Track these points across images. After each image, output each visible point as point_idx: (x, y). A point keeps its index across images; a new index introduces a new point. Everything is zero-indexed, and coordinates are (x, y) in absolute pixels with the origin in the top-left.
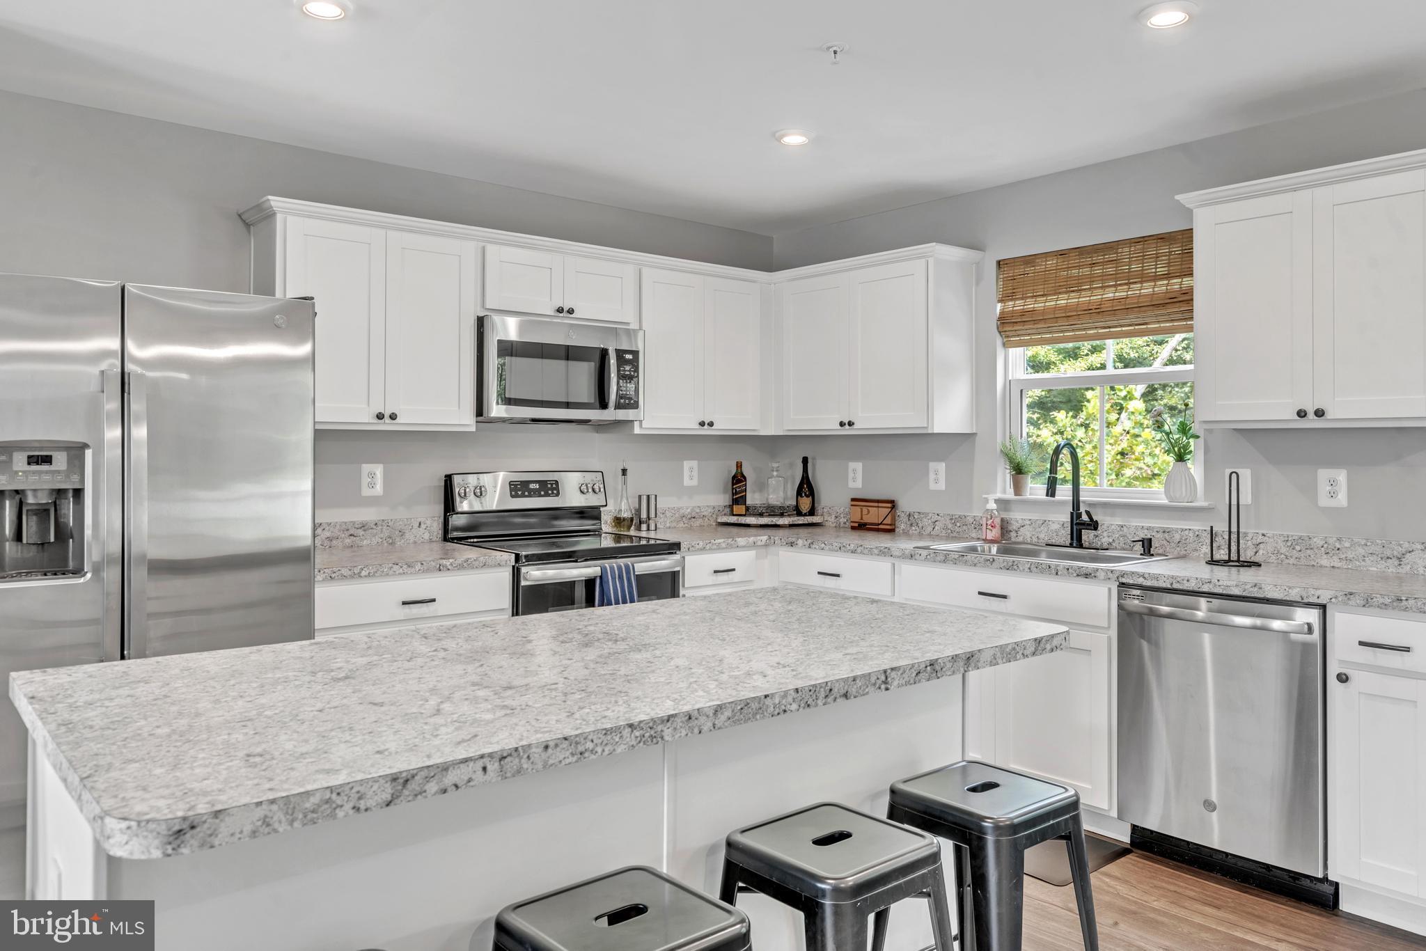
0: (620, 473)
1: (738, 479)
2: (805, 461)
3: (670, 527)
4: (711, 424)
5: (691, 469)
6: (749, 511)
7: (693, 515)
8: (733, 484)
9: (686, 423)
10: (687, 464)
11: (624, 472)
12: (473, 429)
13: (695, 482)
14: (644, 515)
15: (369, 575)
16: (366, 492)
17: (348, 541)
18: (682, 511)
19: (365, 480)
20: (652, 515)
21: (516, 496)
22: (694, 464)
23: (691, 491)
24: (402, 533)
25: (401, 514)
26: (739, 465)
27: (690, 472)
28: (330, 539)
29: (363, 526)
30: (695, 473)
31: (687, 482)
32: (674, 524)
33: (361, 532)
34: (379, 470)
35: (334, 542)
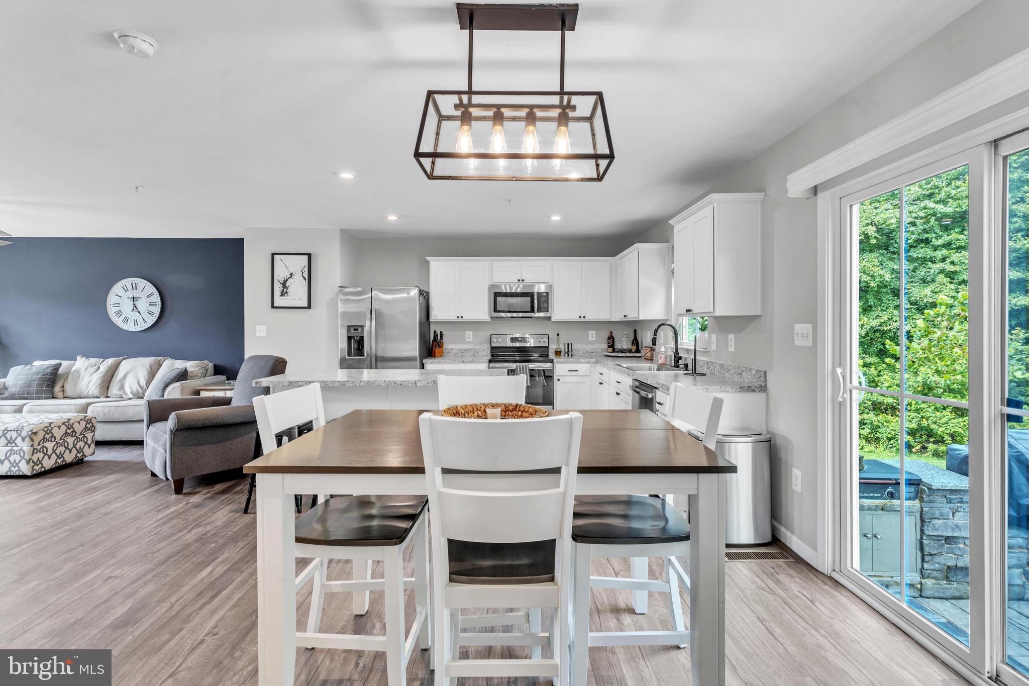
0: (557, 335)
1: (611, 338)
2: (635, 331)
3: (581, 356)
4: (584, 317)
5: (592, 334)
6: (614, 351)
7: (593, 351)
8: (608, 340)
9: (574, 317)
10: (590, 332)
11: (558, 335)
12: (490, 320)
13: (594, 339)
14: (566, 351)
15: (442, 363)
16: (467, 340)
17: (461, 354)
18: (586, 350)
19: (467, 336)
20: (570, 350)
21: (513, 342)
22: (594, 332)
23: (592, 343)
24: (478, 353)
25: (478, 347)
26: (611, 333)
27: (592, 335)
28: (456, 353)
29: (465, 350)
30: (594, 336)
31: (590, 339)
32: (583, 355)
33: (465, 352)
34: (471, 333)
35: (457, 354)
